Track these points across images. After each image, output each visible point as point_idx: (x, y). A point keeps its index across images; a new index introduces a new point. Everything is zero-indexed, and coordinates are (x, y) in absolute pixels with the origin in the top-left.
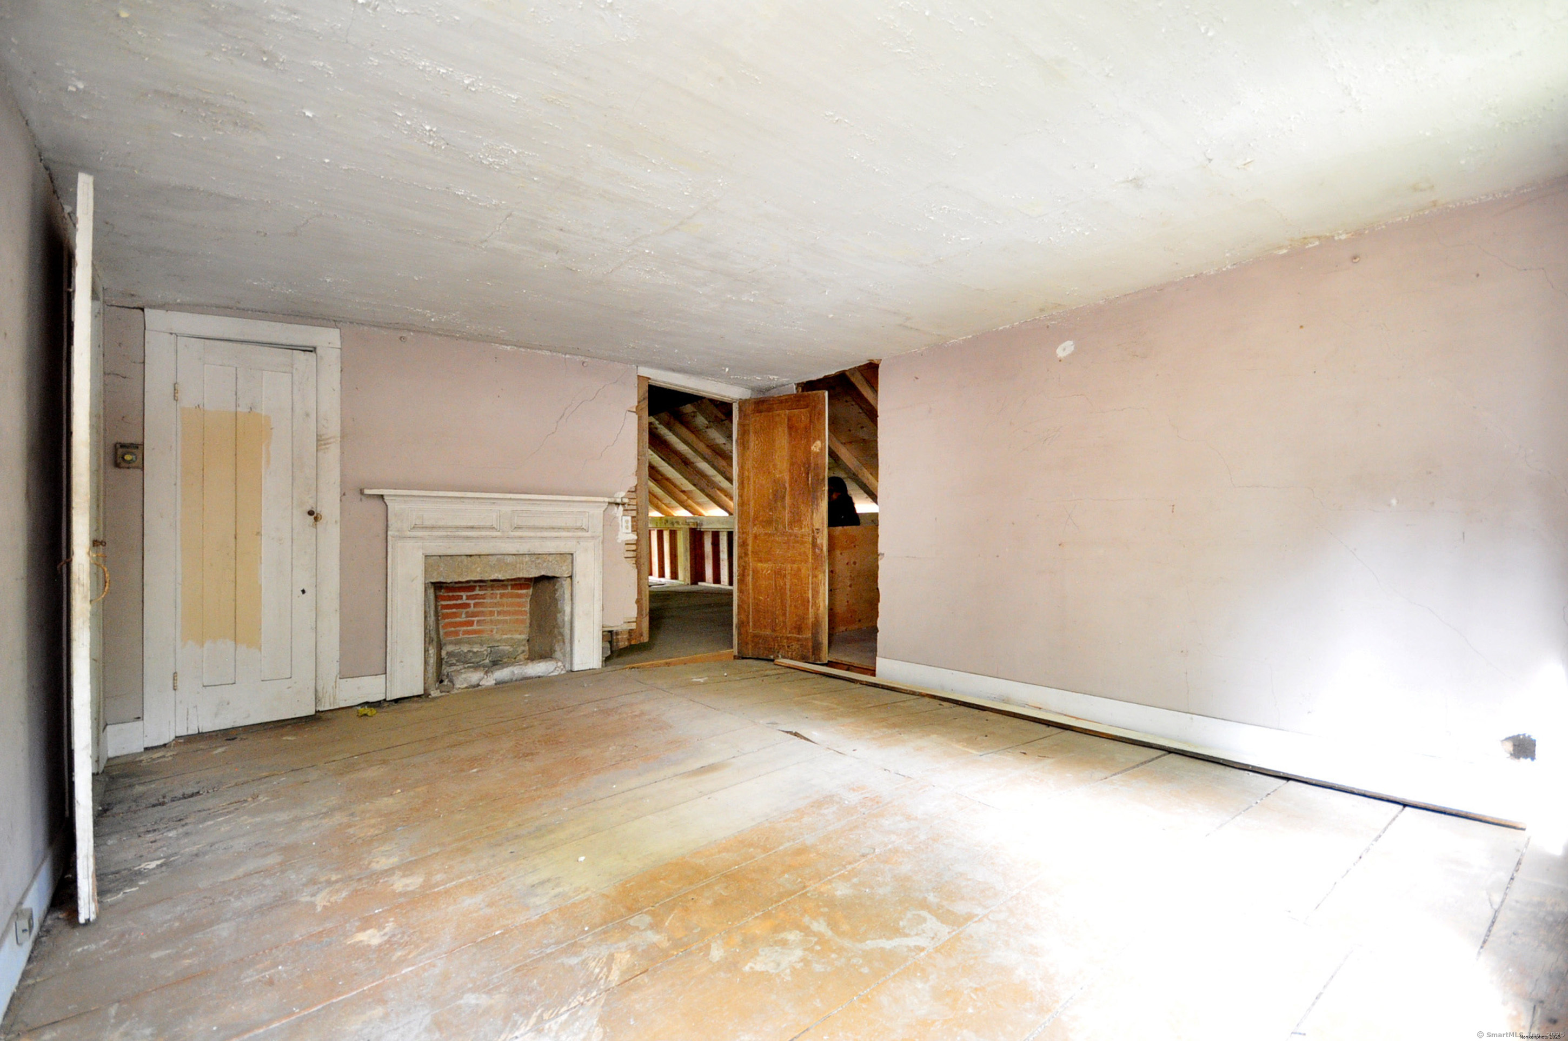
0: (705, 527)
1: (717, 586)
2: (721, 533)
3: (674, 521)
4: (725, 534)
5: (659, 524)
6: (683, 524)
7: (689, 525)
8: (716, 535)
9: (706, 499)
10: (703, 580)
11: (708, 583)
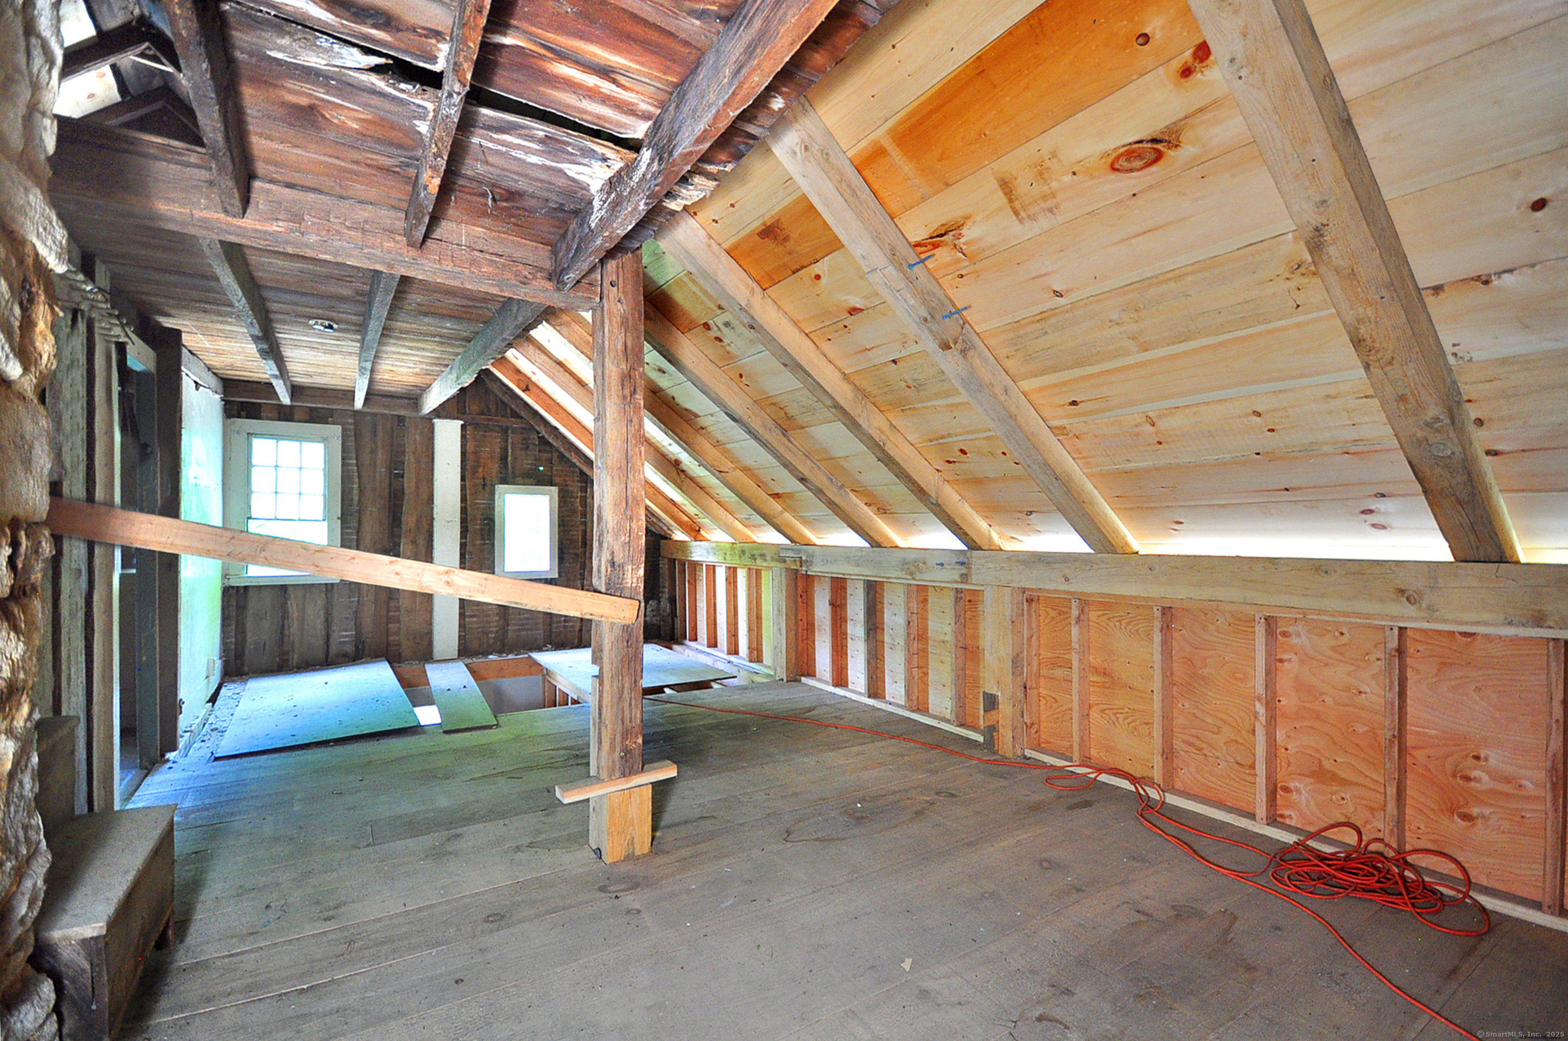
0: (816, 569)
1: (839, 691)
2: (848, 581)
3: (756, 552)
4: (861, 586)
5: (728, 557)
6: (773, 560)
7: (785, 561)
8: (839, 586)
9: (824, 510)
10: (811, 674)
11: (820, 681)
